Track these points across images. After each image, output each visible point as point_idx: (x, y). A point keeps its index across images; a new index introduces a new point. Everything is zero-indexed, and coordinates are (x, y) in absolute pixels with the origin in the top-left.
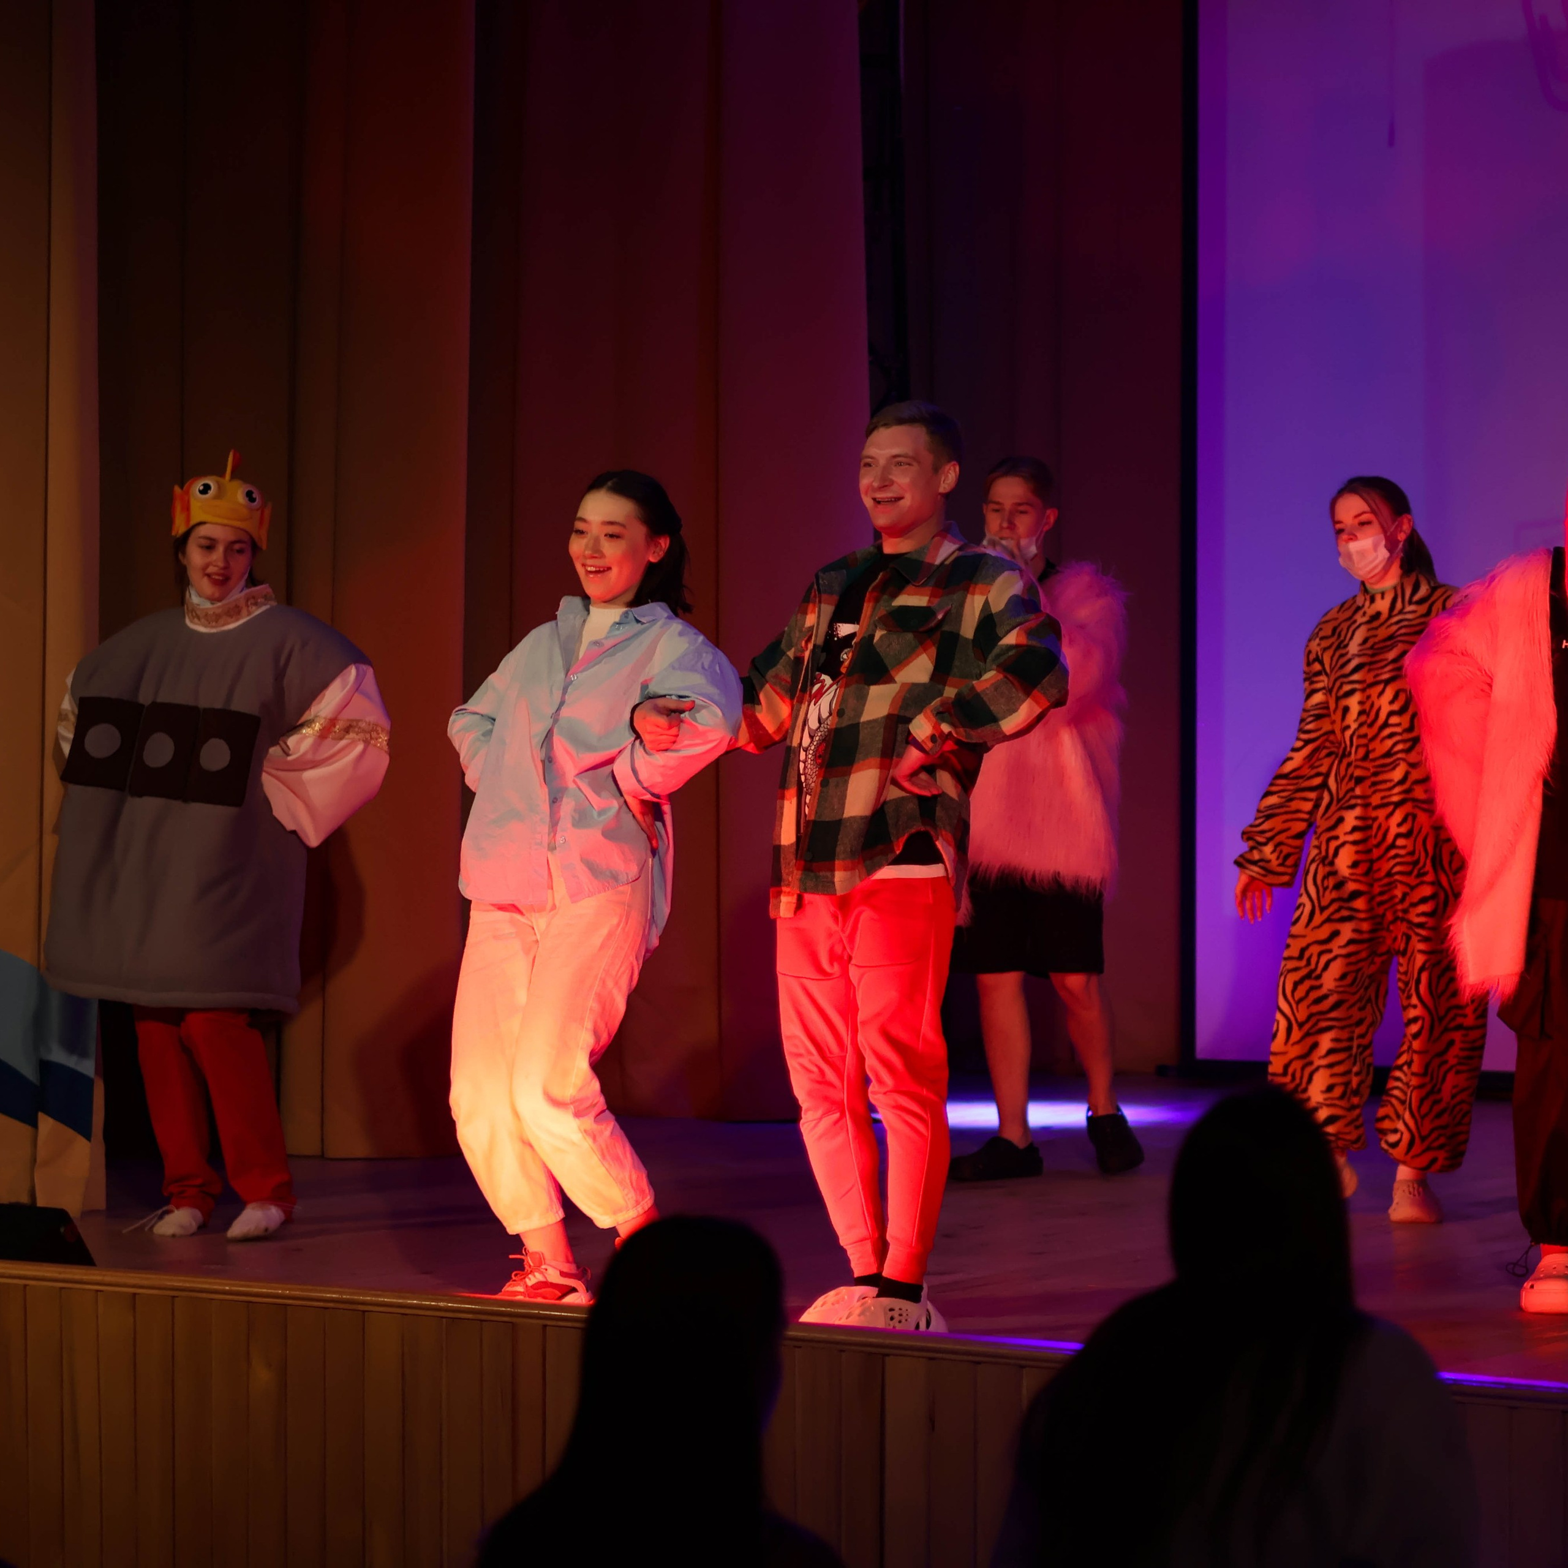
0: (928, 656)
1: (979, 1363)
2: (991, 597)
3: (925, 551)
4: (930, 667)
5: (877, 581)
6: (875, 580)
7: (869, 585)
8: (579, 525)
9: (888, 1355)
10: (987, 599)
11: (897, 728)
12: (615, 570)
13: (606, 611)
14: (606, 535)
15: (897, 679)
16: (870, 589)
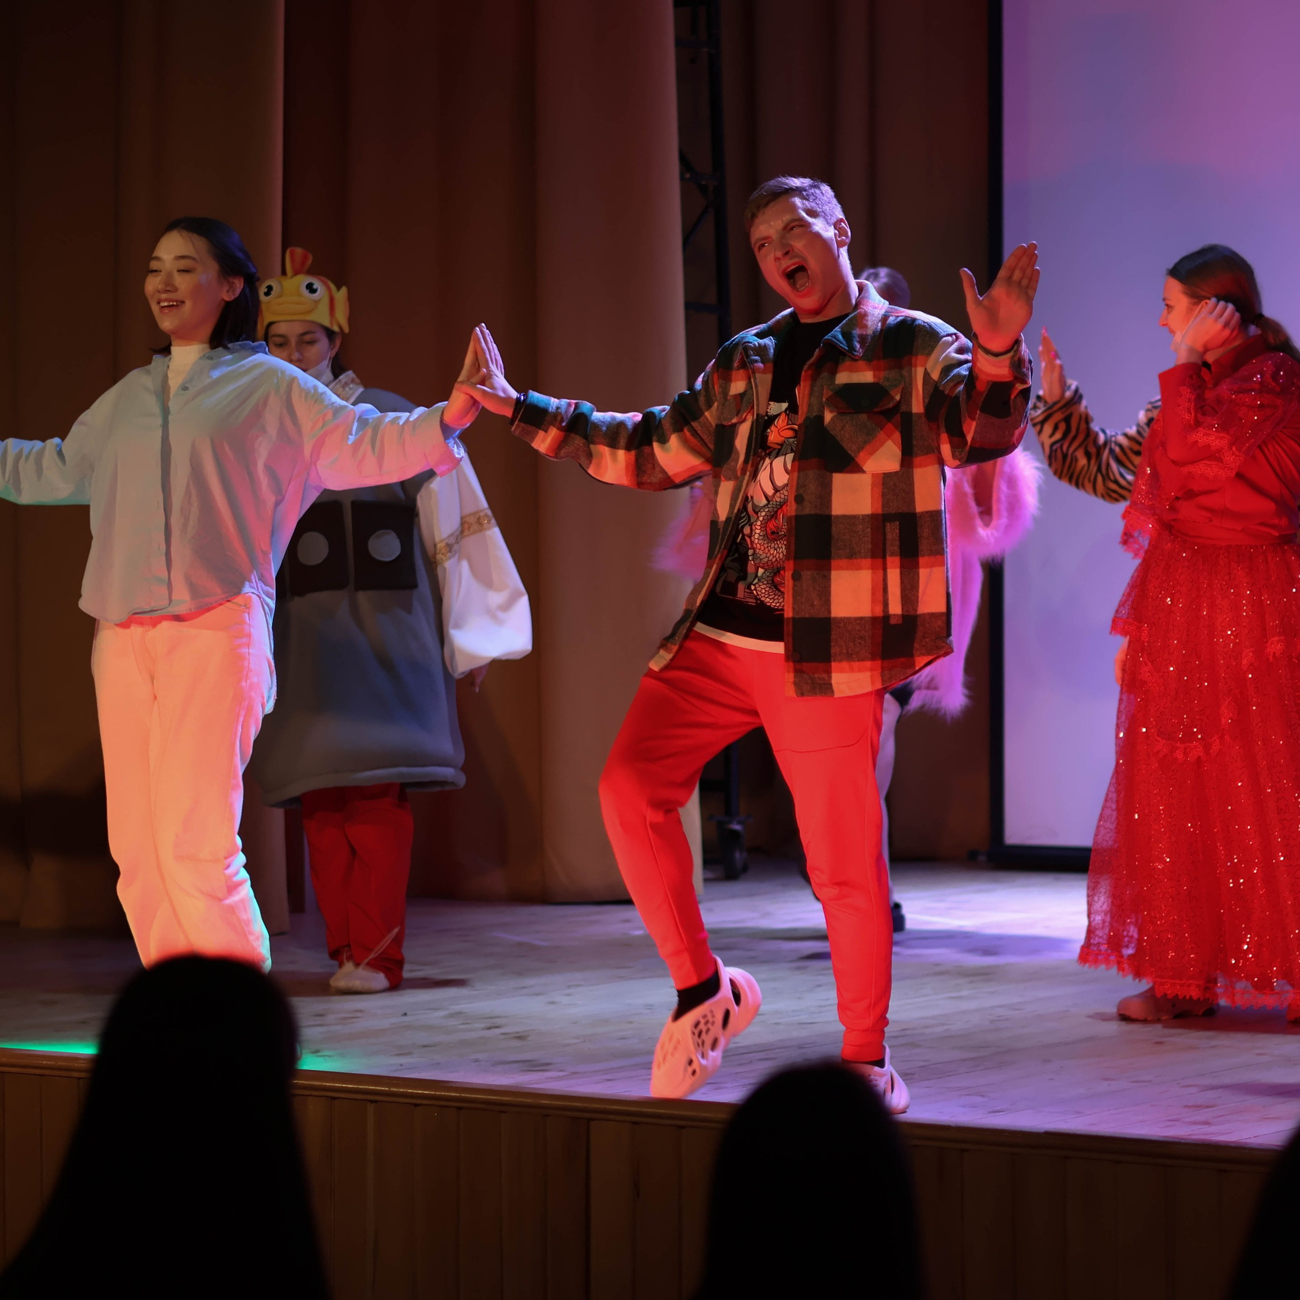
0: (892, 441)
1: (682, 1127)
2: (929, 367)
3: (854, 321)
4: (898, 452)
5: (814, 358)
6: (810, 358)
7: (804, 363)
8: (154, 265)
9: (593, 1120)
10: (926, 369)
11: (884, 527)
12: (188, 304)
13: (188, 348)
14: (178, 271)
15: (865, 468)
16: (806, 367)
